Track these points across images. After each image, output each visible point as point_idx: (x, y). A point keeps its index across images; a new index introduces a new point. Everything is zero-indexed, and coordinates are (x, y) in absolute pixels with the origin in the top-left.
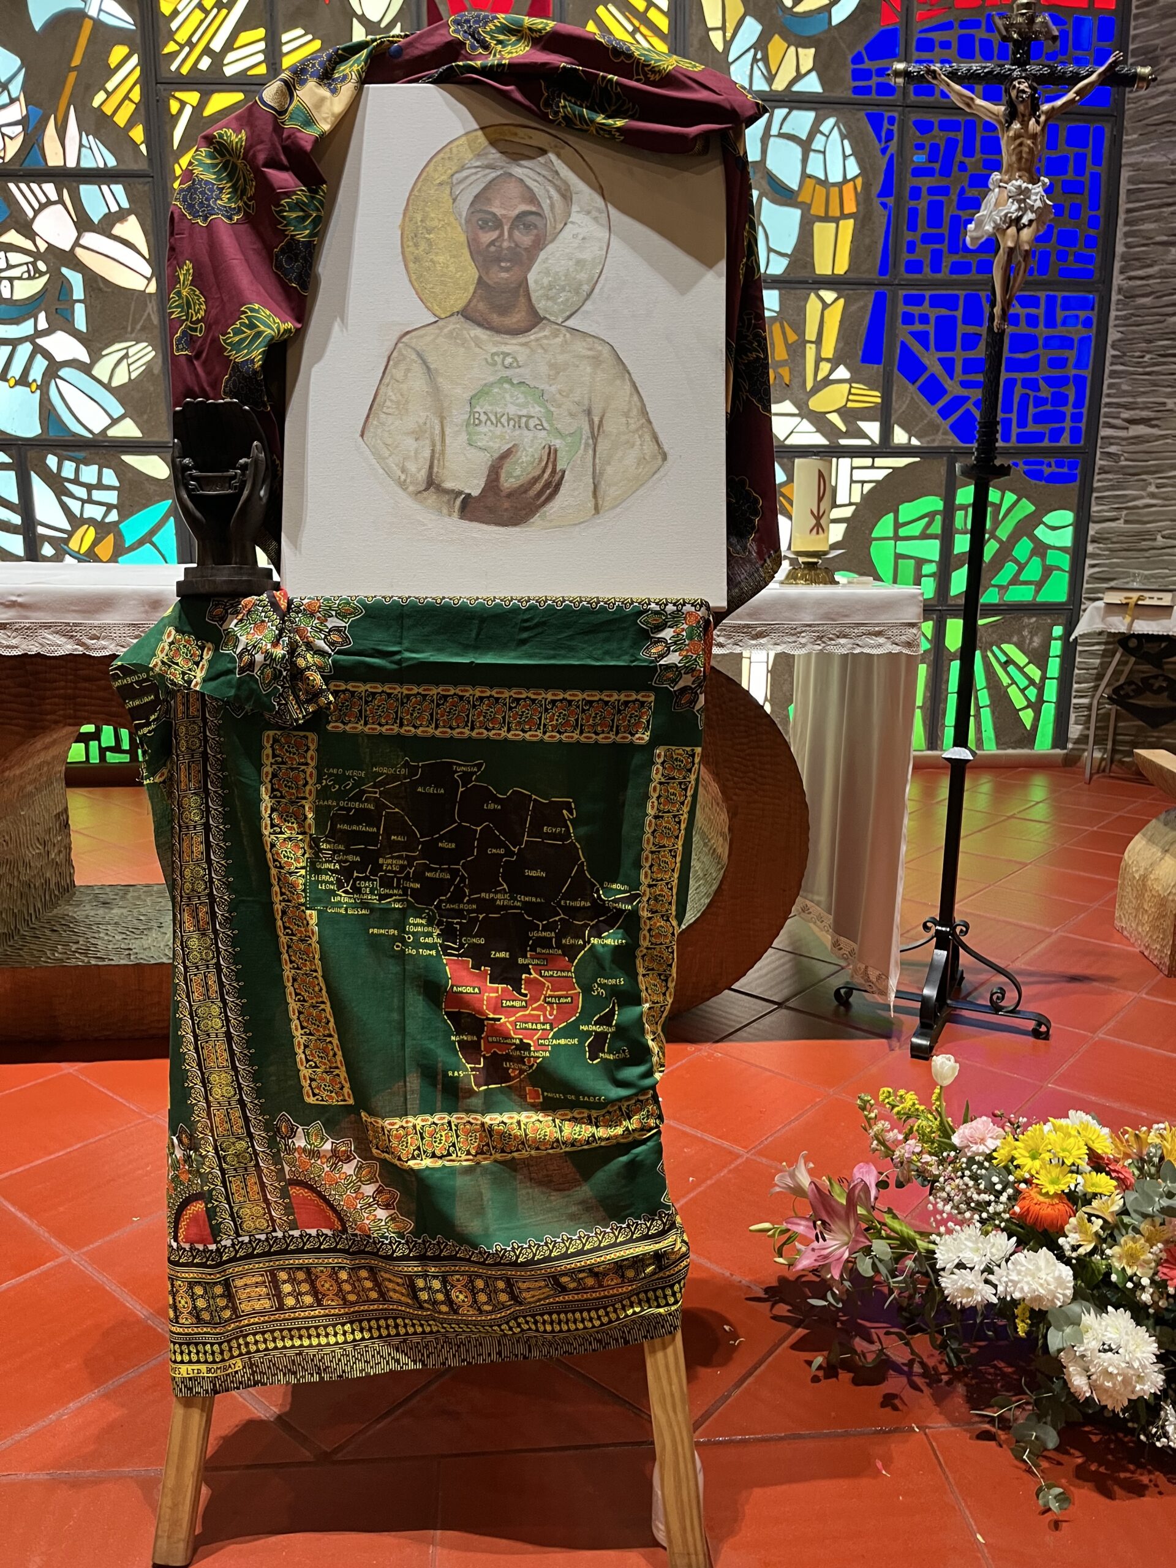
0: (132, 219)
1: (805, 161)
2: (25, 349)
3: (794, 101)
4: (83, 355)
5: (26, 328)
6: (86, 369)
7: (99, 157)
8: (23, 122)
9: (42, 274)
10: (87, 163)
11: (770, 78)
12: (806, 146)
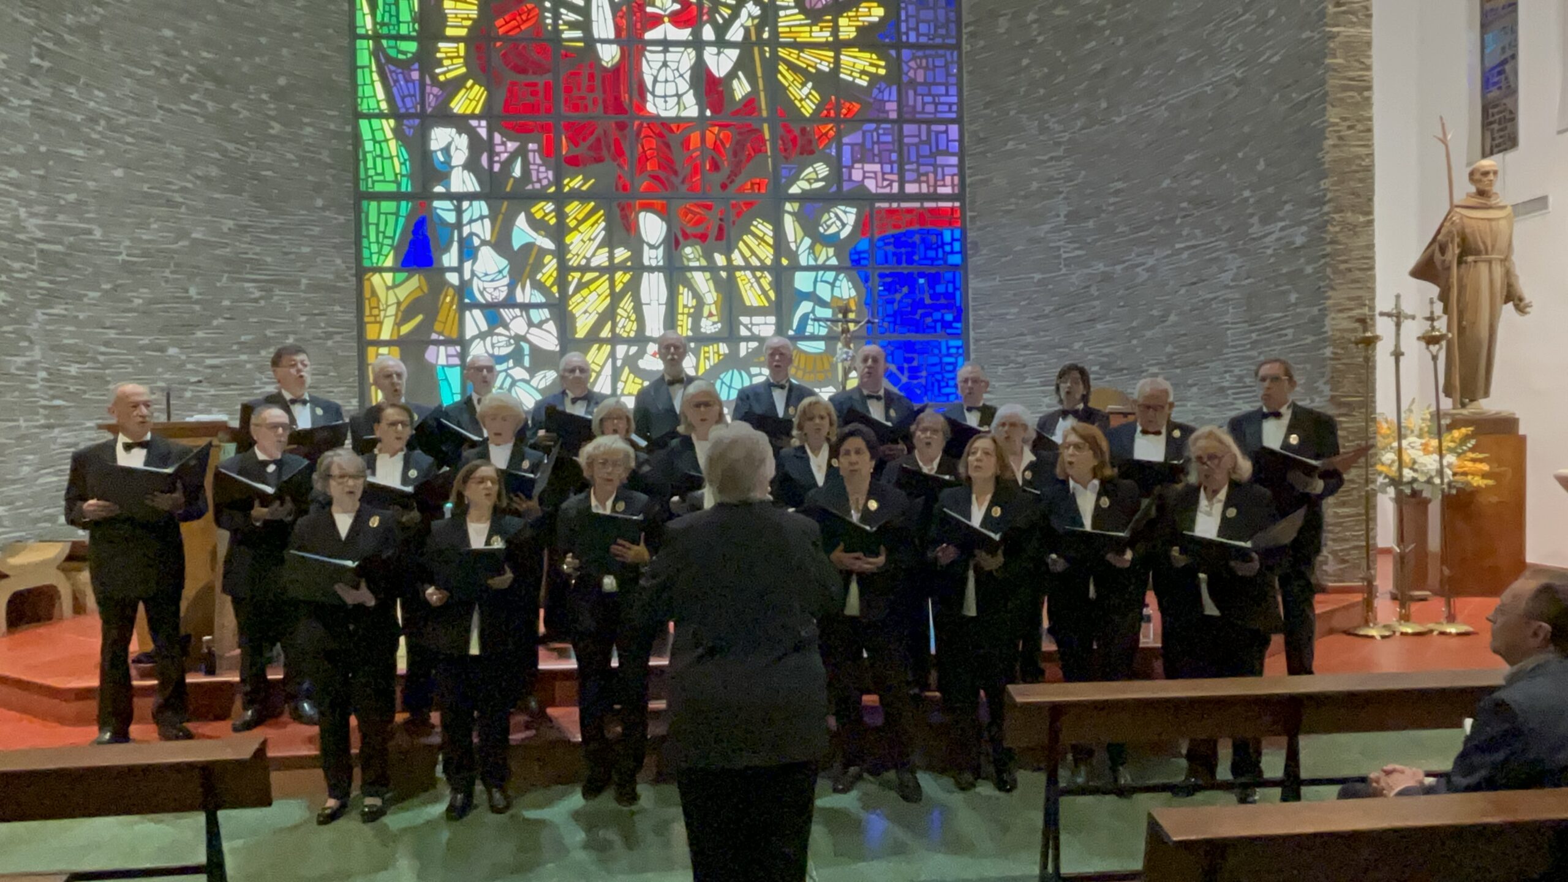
0: (551, 323)
1: (832, 290)
2: (503, 375)
3: (825, 268)
4: (527, 376)
5: (504, 366)
6: (527, 382)
7: (539, 298)
8: (508, 285)
9: (511, 344)
10: (534, 300)
11: (816, 259)
12: (833, 285)
